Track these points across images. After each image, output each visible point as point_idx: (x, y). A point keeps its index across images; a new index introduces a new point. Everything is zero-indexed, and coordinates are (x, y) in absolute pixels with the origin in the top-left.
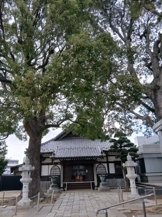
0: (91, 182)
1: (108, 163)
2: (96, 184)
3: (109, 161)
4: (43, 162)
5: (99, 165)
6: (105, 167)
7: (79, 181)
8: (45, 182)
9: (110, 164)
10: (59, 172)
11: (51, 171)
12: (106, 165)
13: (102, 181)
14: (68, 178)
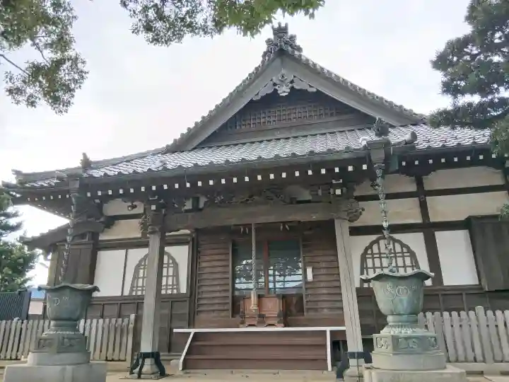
0: (328, 329)
1: (429, 229)
2: (355, 344)
3: (432, 219)
4: (102, 237)
5: (377, 241)
6: (409, 250)
7: (262, 319)
8: (95, 321)
9: (441, 237)
10: (170, 279)
11: (136, 277)
12: (416, 241)
13: (390, 319)
14: (216, 307)
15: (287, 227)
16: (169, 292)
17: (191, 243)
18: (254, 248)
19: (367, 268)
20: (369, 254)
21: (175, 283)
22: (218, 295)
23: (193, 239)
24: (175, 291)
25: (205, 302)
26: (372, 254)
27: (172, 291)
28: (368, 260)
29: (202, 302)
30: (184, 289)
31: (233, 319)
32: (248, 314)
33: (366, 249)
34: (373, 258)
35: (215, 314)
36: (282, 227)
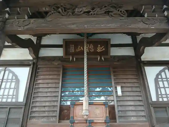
5: (164, 71)
10: (12, 90)
14: (46, 114)
15: (103, 59)
16: (9, 100)
17: (32, 65)
18: (85, 75)
19: (160, 88)
20: (160, 79)
21: (15, 94)
22: (47, 104)
23: (34, 64)
24: (14, 100)
25: (37, 109)
26: (162, 78)
27: (12, 100)
28: (160, 82)
29: (34, 109)
30: (21, 99)
31: (60, 124)
32: (77, 120)
33: (157, 75)
34: (163, 81)
35: (45, 120)
36: (99, 58)
